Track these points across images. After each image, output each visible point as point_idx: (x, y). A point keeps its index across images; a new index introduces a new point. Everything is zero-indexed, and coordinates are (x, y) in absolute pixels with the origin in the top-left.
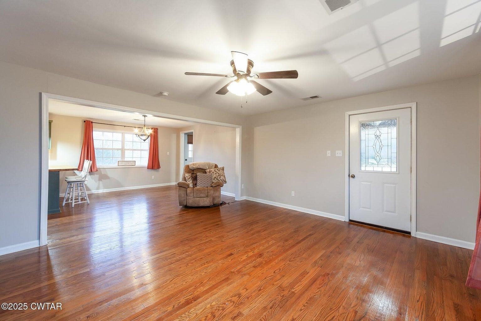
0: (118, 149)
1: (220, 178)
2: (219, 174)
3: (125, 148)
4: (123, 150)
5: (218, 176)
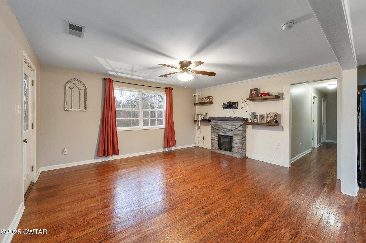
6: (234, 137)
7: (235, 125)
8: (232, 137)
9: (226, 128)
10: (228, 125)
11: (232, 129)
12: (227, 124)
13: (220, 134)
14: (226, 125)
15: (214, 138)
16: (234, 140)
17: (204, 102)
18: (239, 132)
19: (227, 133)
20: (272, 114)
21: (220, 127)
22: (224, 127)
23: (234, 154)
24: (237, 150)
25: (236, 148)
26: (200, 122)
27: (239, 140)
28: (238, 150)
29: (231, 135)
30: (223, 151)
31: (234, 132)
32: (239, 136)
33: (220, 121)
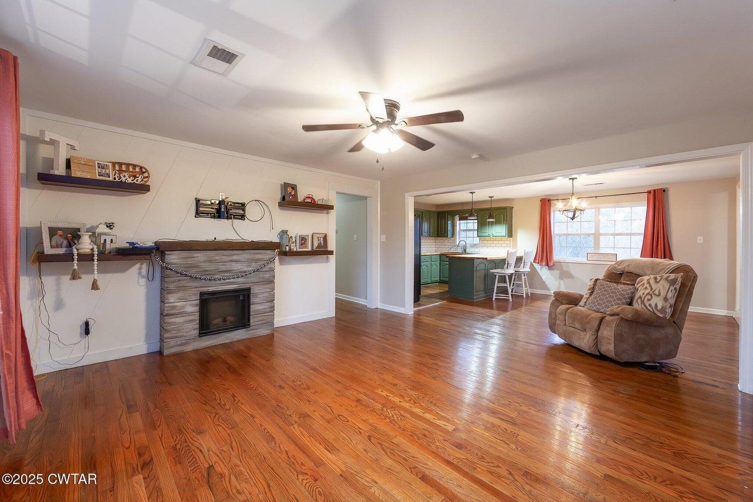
0: (589, 235)
1: (649, 300)
2: (652, 289)
3: (601, 232)
4: (597, 236)
5: (647, 294)
6: (255, 290)
7: (258, 260)
8: (249, 290)
9: (229, 269)
10: (236, 261)
11: (250, 269)
12: (235, 258)
13: (205, 289)
14: (231, 261)
15: (183, 307)
16: (256, 295)
17: (111, 179)
18: (268, 275)
19: (233, 283)
20: (318, 236)
21: (207, 271)
22: (223, 268)
23: (254, 329)
24: (260, 318)
25: (260, 315)
26: (96, 262)
27: (267, 294)
28: (265, 318)
29: (247, 286)
30: (216, 336)
31: (254, 278)
32: (267, 284)
33: (208, 253)
